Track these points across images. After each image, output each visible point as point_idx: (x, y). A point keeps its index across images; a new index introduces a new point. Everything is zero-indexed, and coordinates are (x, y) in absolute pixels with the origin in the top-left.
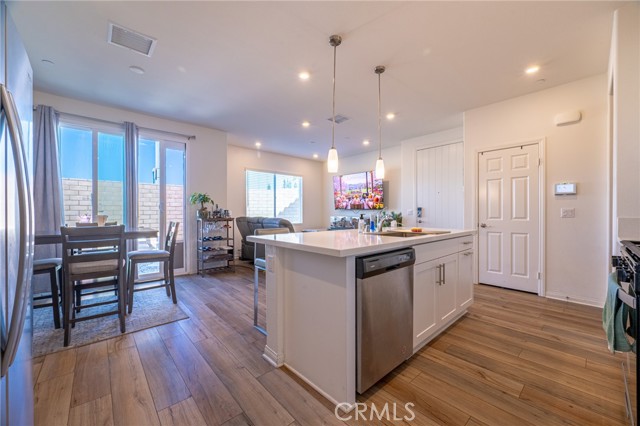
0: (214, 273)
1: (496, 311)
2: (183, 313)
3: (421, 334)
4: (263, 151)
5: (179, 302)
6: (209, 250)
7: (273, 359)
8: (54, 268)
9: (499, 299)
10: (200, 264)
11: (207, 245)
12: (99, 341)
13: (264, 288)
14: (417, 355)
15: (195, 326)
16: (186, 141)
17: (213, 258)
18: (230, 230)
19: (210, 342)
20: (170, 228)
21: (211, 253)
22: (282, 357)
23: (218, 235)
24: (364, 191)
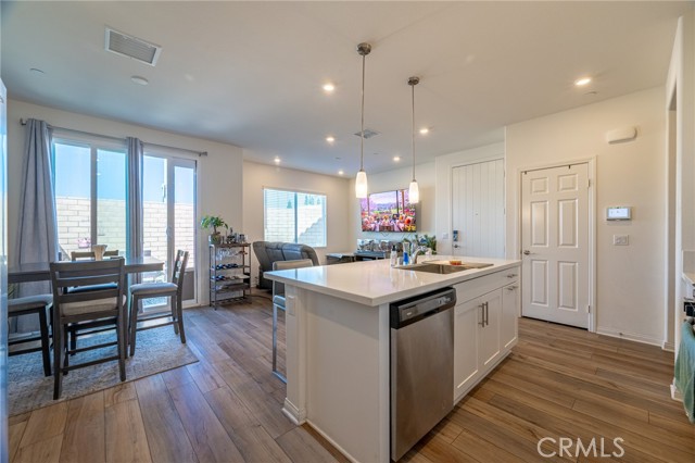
0: (228, 304)
1: (543, 351)
2: (192, 354)
3: (462, 384)
4: (282, 167)
5: (189, 342)
6: (221, 279)
7: (294, 415)
8: (44, 308)
9: (544, 335)
10: (213, 294)
11: (221, 273)
12: (94, 392)
13: (284, 322)
14: (457, 407)
15: (206, 372)
16: (197, 158)
17: (227, 288)
18: (247, 257)
19: (222, 392)
20: (178, 257)
21: (224, 283)
22: (304, 412)
23: (232, 262)
24: (394, 211)
